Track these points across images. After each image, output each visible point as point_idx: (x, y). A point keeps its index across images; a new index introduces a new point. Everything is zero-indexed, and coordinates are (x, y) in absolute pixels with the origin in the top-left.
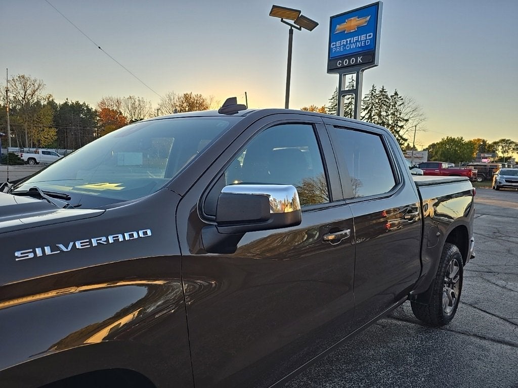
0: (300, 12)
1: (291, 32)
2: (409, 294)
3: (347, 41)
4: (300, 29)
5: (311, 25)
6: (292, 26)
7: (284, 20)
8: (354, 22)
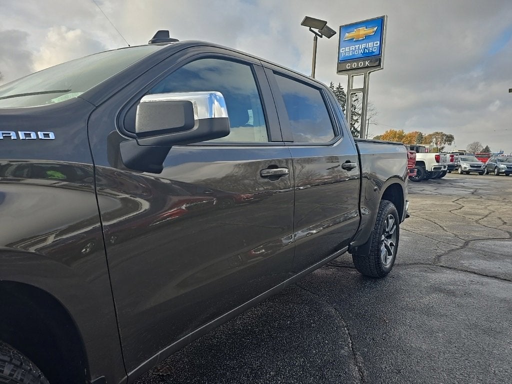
0: (326, 23)
1: (316, 39)
2: (349, 245)
3: (356, 48)
4: (321, 37)
5: (330, 33)
6: (316, 34)
7: (312, 29)
8: (363, 31)
